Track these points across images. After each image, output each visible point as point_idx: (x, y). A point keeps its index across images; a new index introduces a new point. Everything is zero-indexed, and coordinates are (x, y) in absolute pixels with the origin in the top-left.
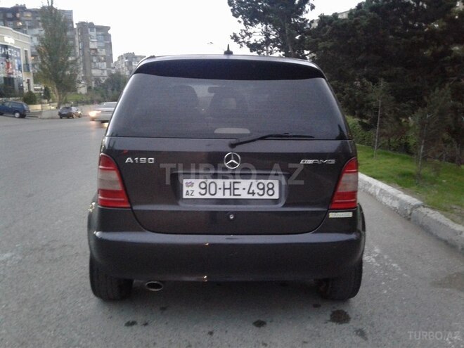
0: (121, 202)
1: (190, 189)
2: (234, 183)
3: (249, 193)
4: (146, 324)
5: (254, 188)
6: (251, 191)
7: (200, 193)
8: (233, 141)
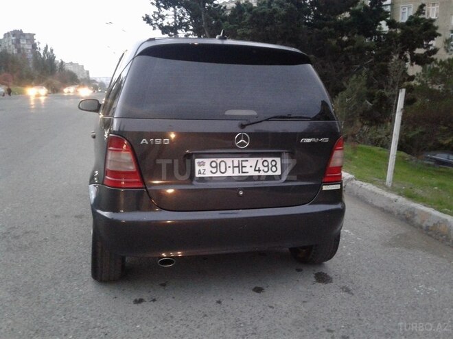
0: (134, 182)
1: (202, 168)
2: (242, 161)
3: (255, 170)
4: (154, 300)
5: (260, 165)
6: (257, 169)
7: (211, 172)
8: (244, 122)
